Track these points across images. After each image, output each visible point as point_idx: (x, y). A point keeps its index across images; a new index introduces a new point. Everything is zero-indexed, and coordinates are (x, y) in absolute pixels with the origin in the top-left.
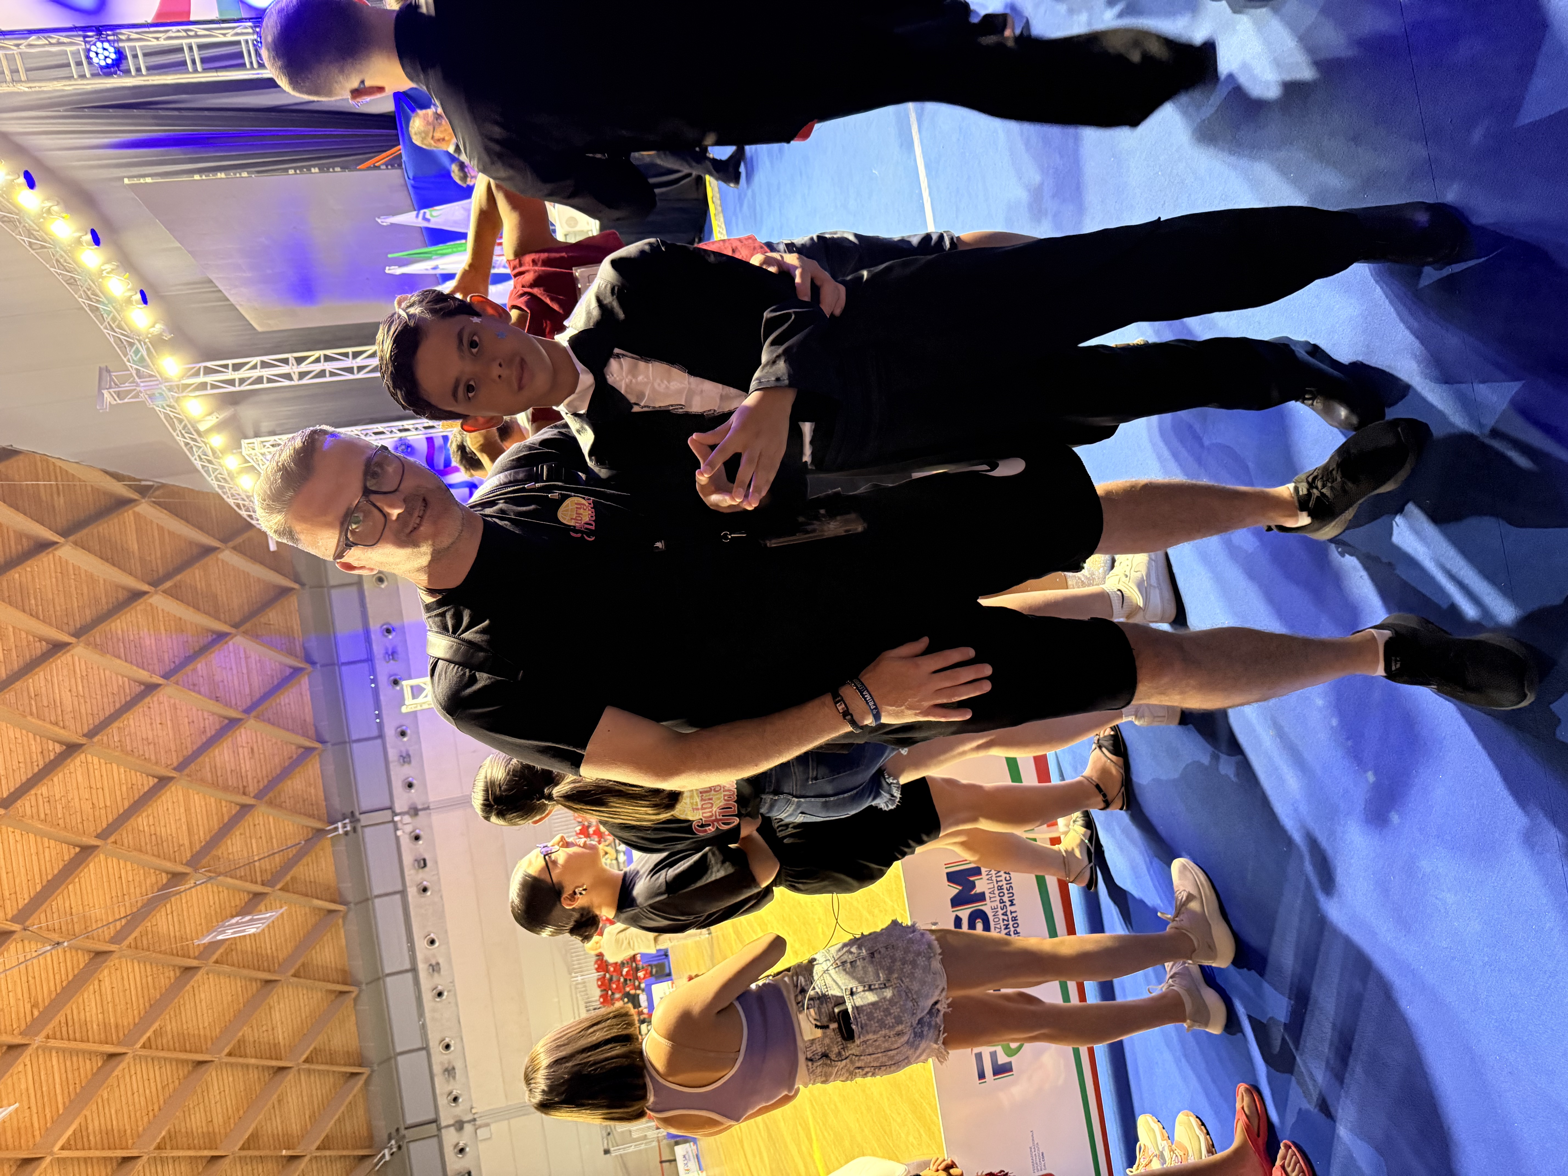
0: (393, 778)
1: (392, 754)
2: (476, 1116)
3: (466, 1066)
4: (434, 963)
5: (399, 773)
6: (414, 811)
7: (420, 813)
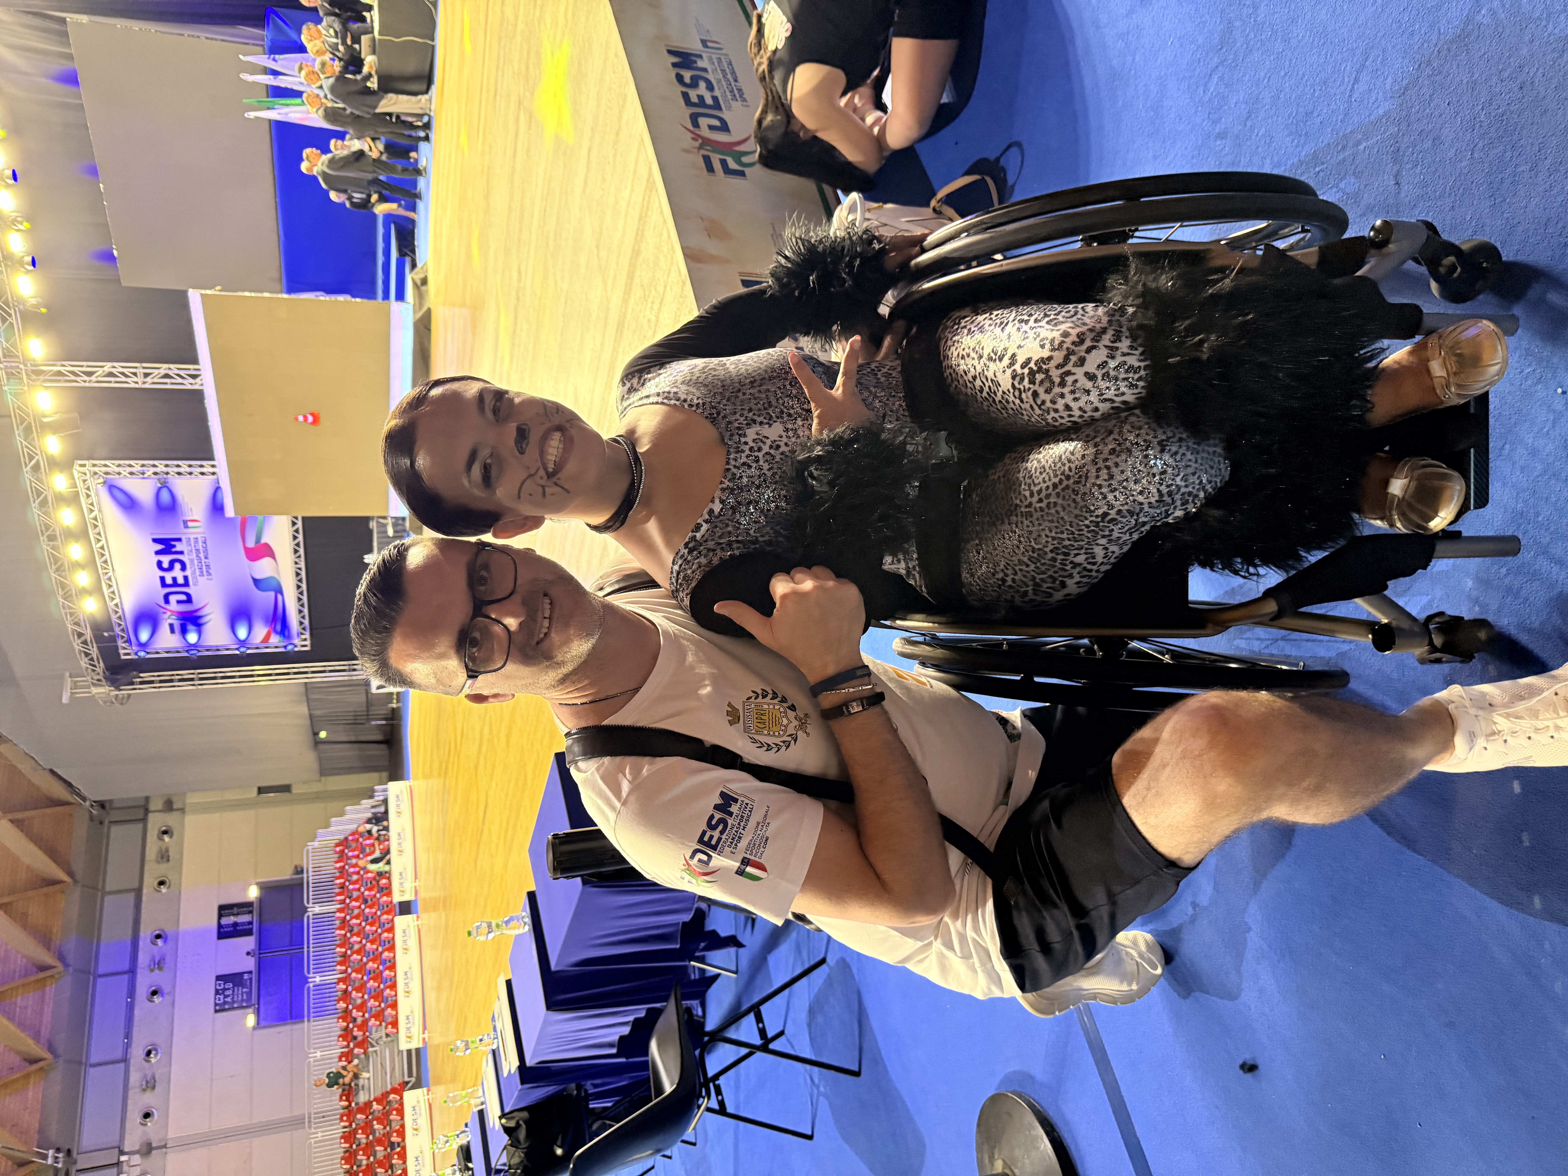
0: (130, 1107)
1: (135, 1078)
5: (138, 1101)
6: (147, 1149)
7: (154, 1152)
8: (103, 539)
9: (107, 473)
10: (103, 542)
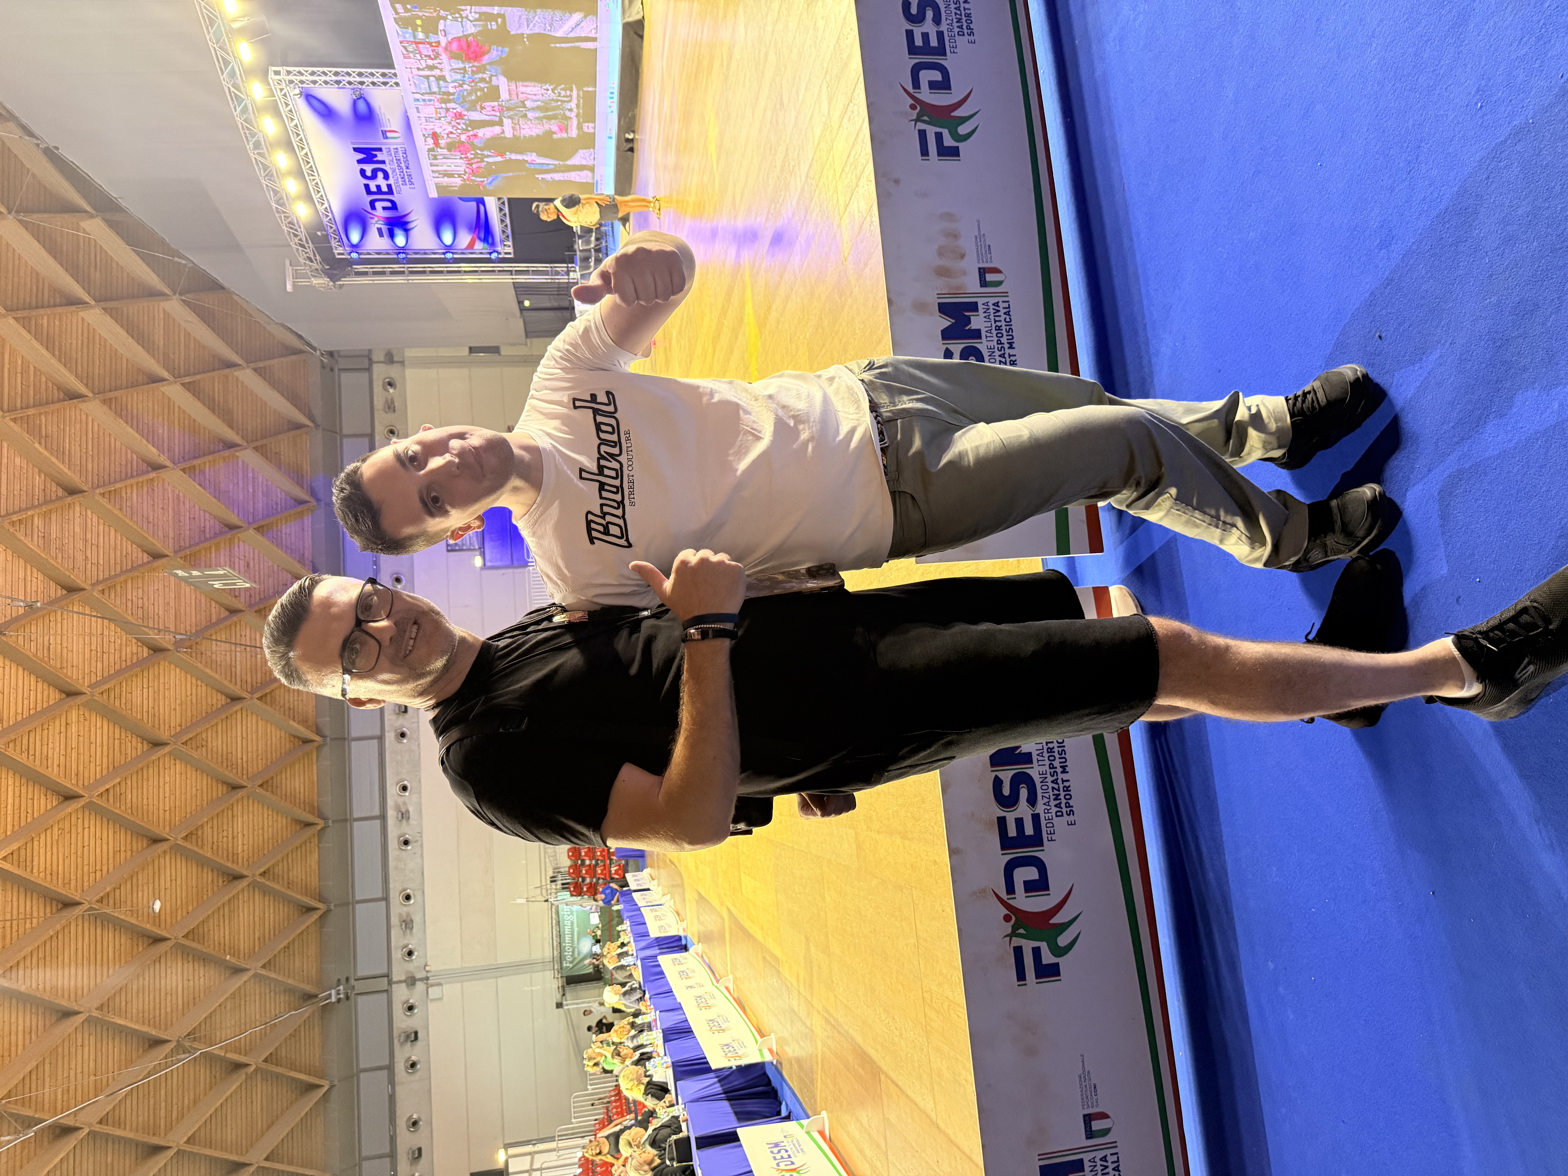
2: (429, 975)
3: (425, 922)
4: (404, 811)
8: (306, 147)
9: (302, 82)
10: (307, 150)
